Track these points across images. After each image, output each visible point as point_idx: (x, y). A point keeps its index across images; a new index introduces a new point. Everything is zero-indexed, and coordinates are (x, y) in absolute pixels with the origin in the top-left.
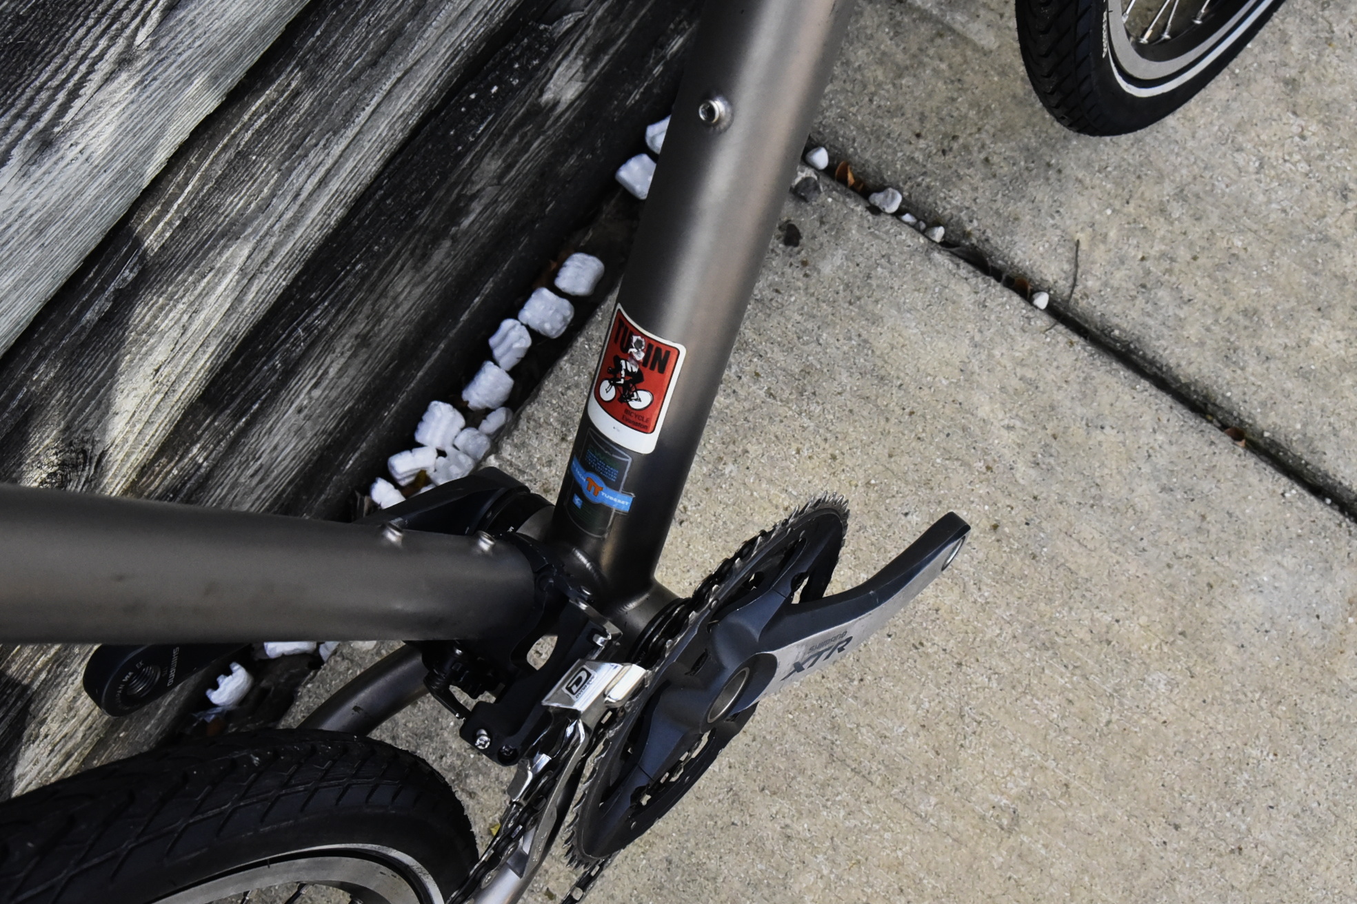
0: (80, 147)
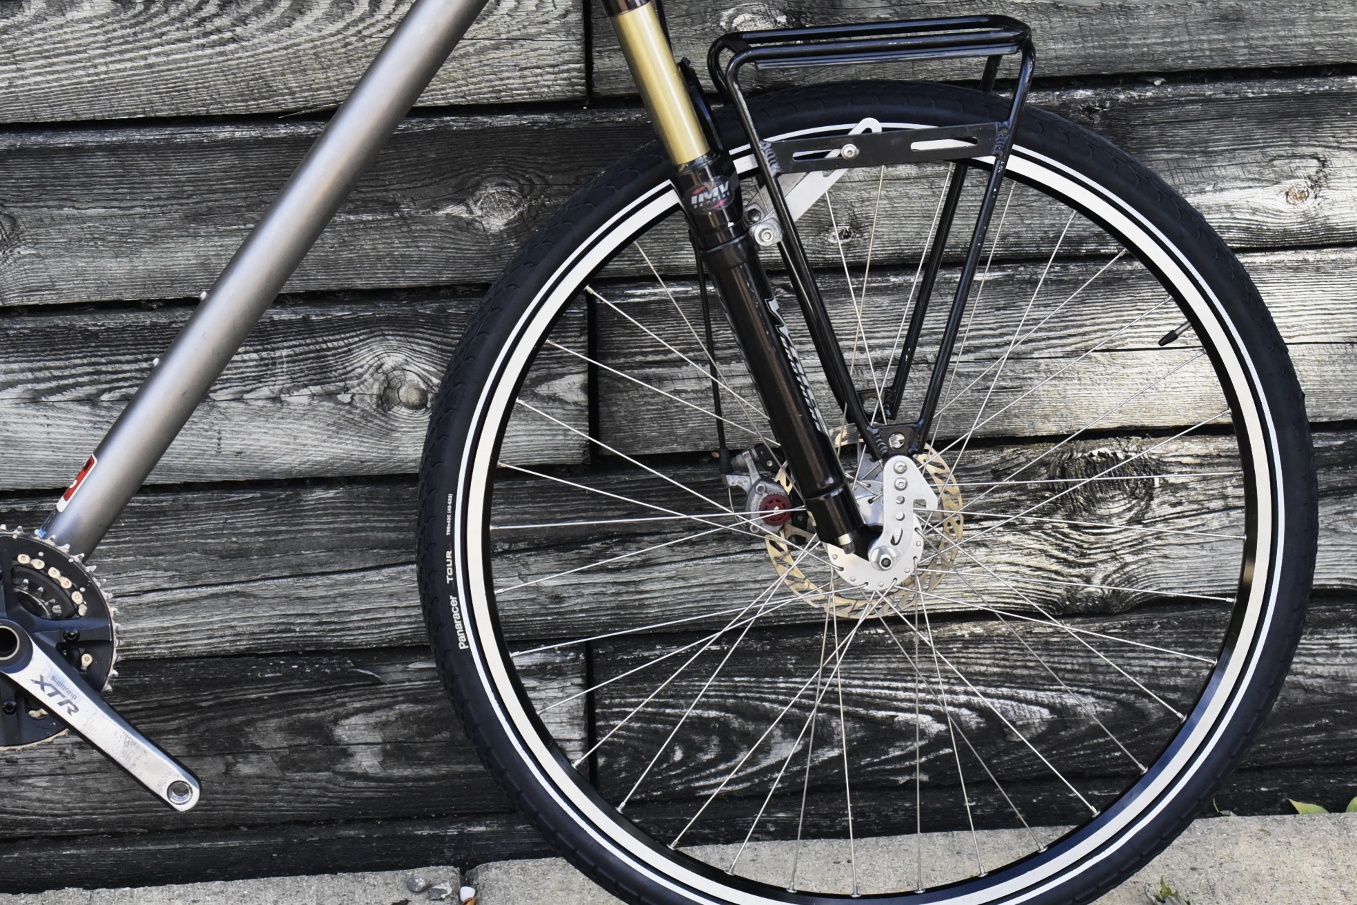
0: (48, 422)
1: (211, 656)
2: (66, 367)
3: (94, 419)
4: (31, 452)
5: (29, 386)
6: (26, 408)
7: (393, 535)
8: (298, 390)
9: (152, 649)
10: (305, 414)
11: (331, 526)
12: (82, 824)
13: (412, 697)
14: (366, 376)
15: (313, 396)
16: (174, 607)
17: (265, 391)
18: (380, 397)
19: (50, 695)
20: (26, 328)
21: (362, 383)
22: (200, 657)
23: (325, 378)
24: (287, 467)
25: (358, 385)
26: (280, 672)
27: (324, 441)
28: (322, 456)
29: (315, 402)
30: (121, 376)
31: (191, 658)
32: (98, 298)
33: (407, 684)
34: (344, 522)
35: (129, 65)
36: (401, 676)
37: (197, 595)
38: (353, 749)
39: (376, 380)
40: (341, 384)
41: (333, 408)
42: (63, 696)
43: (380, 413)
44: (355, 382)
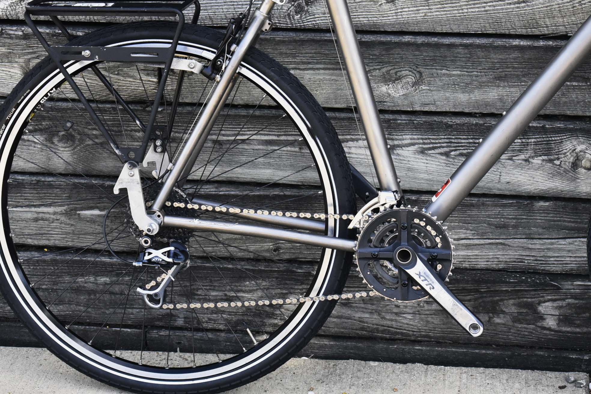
0: (427, 162)
1: (487, 269)
2: (437, 139)
3: (447, 162)
4: (418, 174)
5: (421, 146)
6: (418, 155)
7: (573, 225)
8: (537, 157)
9: (462, 264)
10: (539, 168)
11: (546, 218)
12: (424, 336)
13: (574, 297)
14: (568, 154)
15: (543, 160)
16: (473, 247)
17: (522, 157)
18: (573, 163)
19: (423, 281)
20: (422, 121)
21: (566, 156)
22: (482, 270)
23: (549, 153)
24: (529, 190)
25: (564, 157)
26: (517, 279)
27: (546, 181)
28: (545, 187)
29: (544, 163)
30: (460, 145)
31: (478, 270)
32: (454, 110)
33: (572, 290)
34: (552, 217)
35: (477, 10)
36: (570, 287)
37: (483, 243)
38: (545, 316)
39: (572, 156)
40: (557, 156)
41: (552, 167)
42: (428, 282)
43: (572, 170)
44: (563, 156)
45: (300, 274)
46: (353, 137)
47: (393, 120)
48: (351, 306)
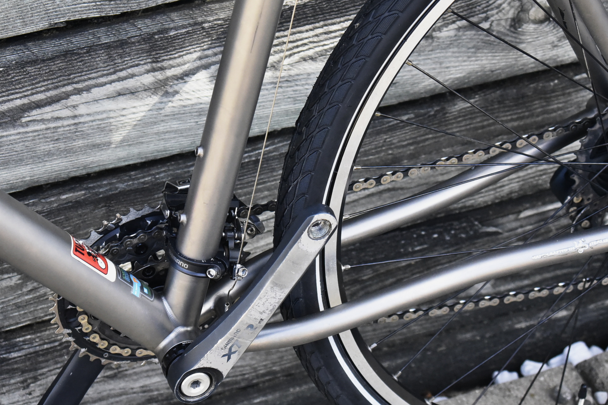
7: (515, 124)
8: (446, 27)
10: (451, 44)
11: (468, 127)
14: (504, 5)
15: (459, 29)
18: (513, 20)
20: (219, 19)
21: (500, 11)
23: (471, 13)
25: (497, 13)
26: (425, 243)
27: (464, 61)
28: (461, 73)
29: (460, 33)
30: (300, 43)
33: (520, 229)
34: (479, 122)
36: (514, 225)
39: (512, 7)
40: (483, 15)
41: (475, 35)
43: (512, 32)
44: (495, 11)
45: (18, 359)
46: (80, 86)
47: (160, 32)
48: (126, 376)
